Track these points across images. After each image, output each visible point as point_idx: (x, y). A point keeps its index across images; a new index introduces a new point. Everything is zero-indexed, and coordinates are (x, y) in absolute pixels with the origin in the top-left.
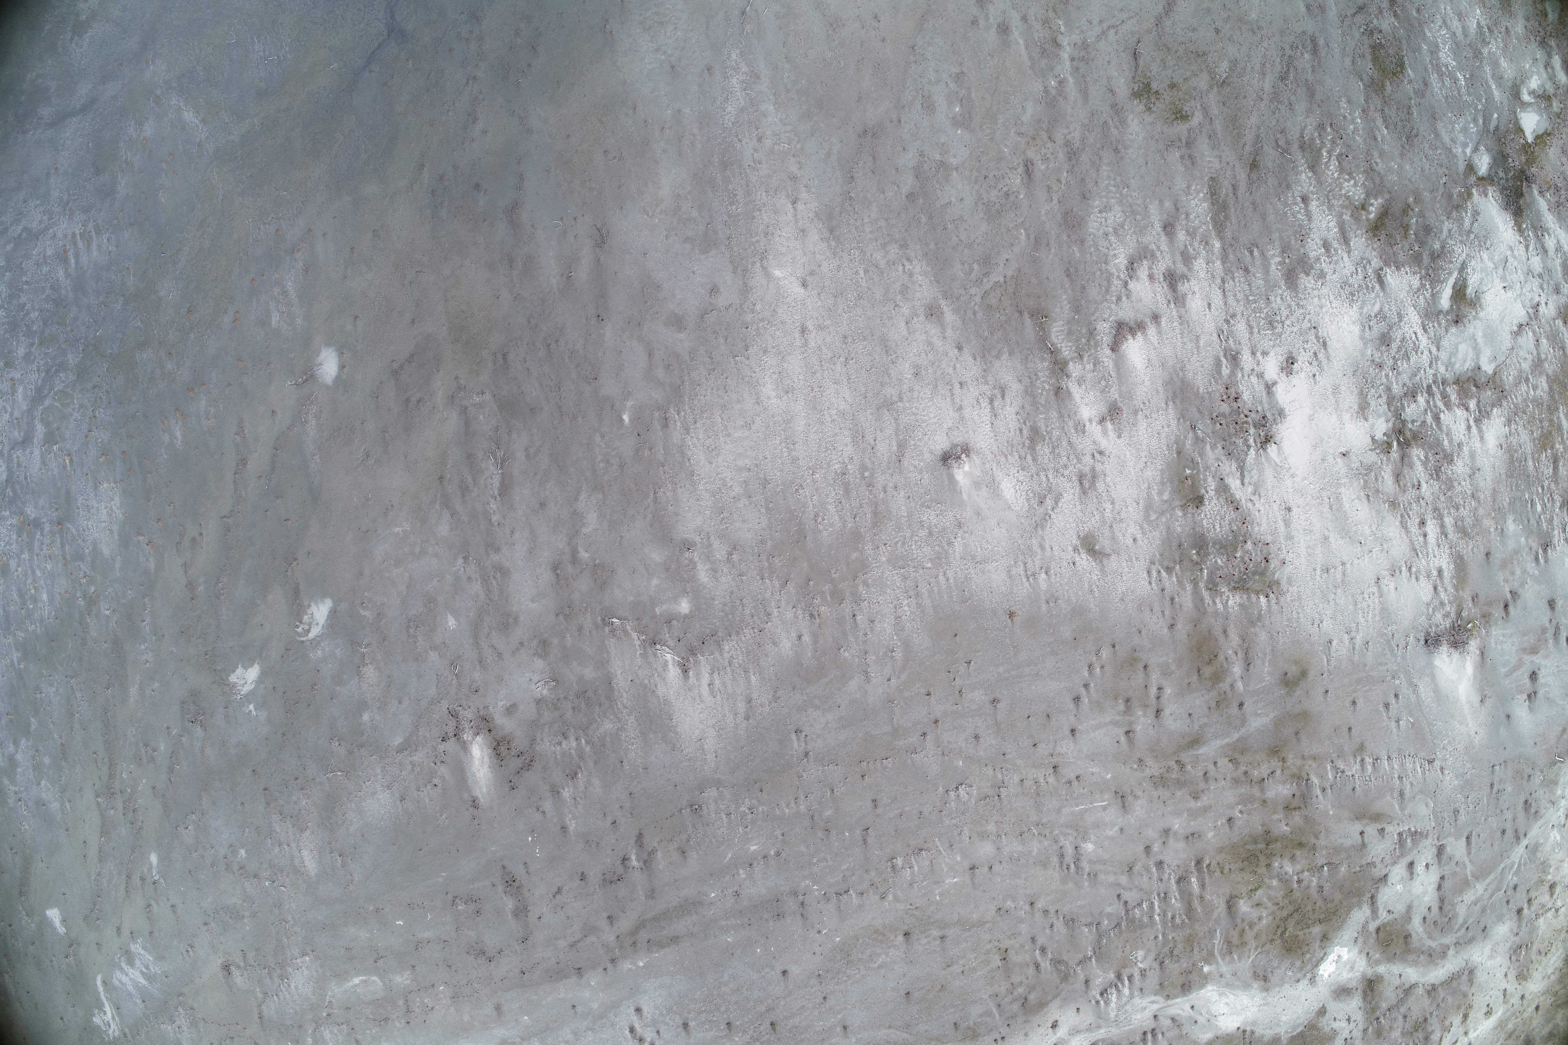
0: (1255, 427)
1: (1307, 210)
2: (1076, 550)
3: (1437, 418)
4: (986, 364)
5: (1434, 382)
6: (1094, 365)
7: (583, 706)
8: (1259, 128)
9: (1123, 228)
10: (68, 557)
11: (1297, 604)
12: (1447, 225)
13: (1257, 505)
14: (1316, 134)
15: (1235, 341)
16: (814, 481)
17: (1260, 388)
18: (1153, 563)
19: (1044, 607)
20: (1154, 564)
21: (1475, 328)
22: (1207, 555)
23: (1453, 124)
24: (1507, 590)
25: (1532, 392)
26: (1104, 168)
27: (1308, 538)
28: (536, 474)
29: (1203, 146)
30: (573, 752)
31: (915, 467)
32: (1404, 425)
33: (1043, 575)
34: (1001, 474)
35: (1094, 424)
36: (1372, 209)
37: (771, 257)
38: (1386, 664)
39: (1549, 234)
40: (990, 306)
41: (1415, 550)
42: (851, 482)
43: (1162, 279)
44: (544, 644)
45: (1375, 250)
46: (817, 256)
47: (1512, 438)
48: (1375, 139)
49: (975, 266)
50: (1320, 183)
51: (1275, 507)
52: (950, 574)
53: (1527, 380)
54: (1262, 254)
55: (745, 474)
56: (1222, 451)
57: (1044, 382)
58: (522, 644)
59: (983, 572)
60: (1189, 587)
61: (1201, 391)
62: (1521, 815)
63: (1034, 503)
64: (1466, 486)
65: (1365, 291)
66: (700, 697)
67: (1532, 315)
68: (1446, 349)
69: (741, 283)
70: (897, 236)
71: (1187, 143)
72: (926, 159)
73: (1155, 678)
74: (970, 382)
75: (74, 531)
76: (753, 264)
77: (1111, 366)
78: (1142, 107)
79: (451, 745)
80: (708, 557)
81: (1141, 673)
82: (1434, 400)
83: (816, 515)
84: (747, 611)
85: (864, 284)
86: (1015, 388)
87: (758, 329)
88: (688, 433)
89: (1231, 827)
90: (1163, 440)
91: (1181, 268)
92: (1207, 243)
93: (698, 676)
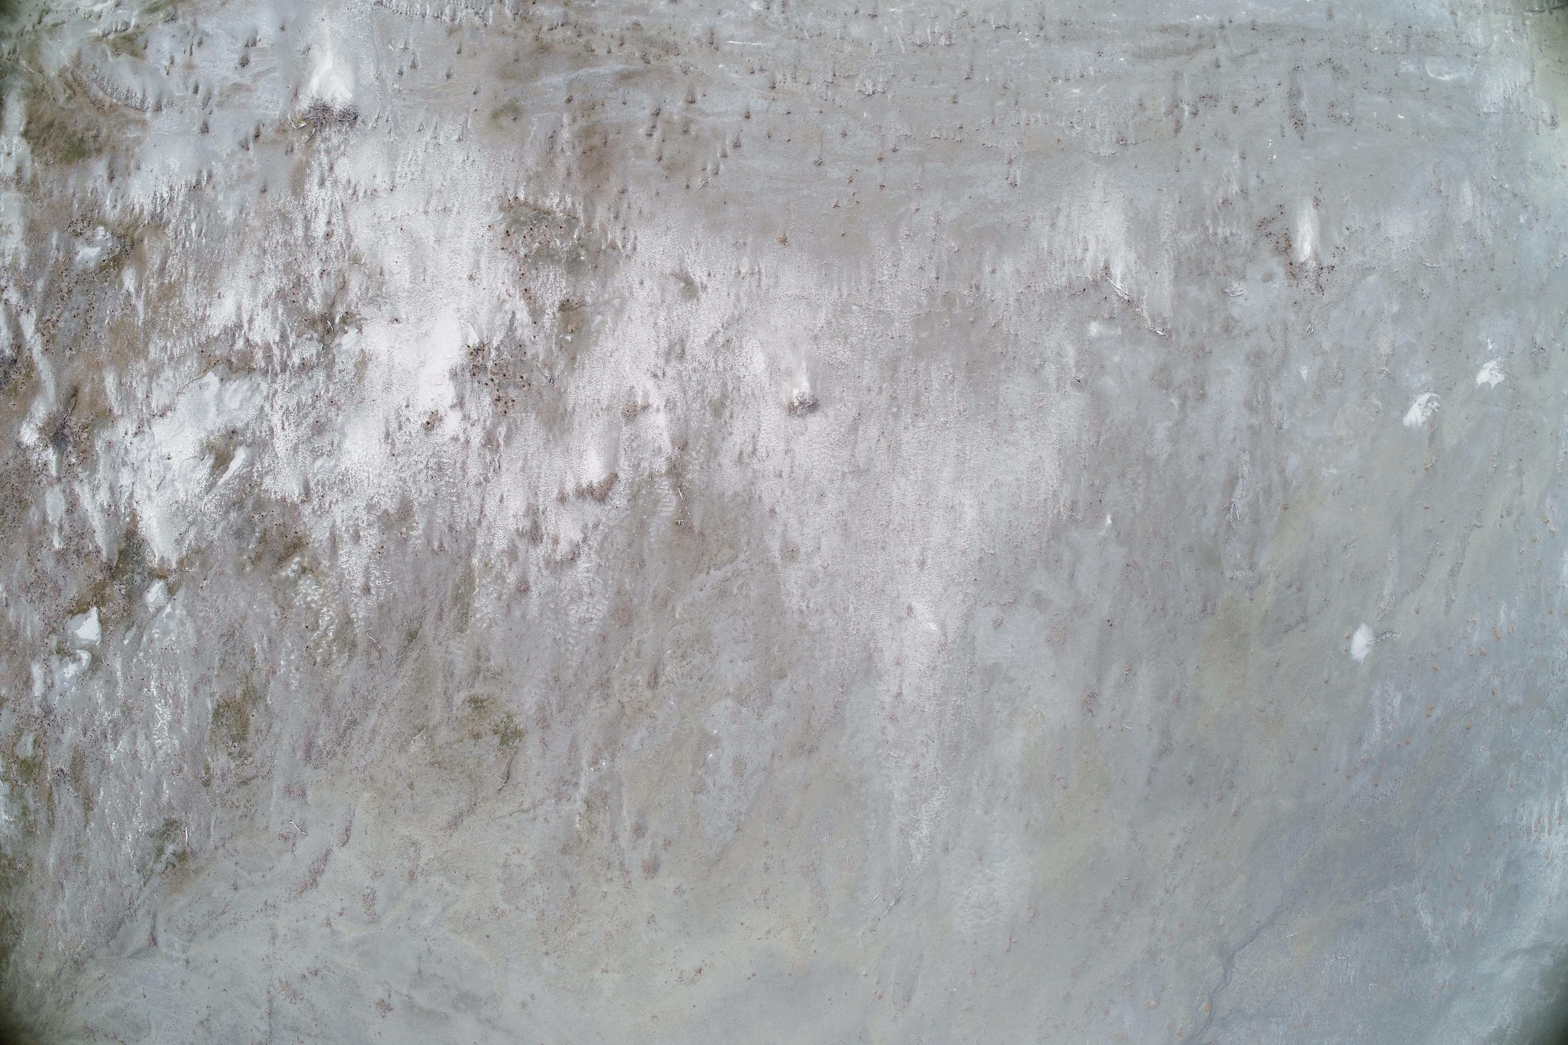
3: (284, 337)
4: (750, 490)
5: (276, 375)
11: (486, 184)
17: (471, 406)
18: (628, 257)
20: (627, 255)
23: (178, 641)
35: (655, 406)
41: (344, 210)
43: (545, 537)
47: (205, 302)
48: (270, 641)
51: (485, 283)
54: (429, 542)
60: (596, 225)
61: (534, 416)
66: (1098, 241)
67: (146, 424)
73: (652, 146)
82: (282, 357)
90: (587, 374)
91: (522, 545)
93: (1096, 260)
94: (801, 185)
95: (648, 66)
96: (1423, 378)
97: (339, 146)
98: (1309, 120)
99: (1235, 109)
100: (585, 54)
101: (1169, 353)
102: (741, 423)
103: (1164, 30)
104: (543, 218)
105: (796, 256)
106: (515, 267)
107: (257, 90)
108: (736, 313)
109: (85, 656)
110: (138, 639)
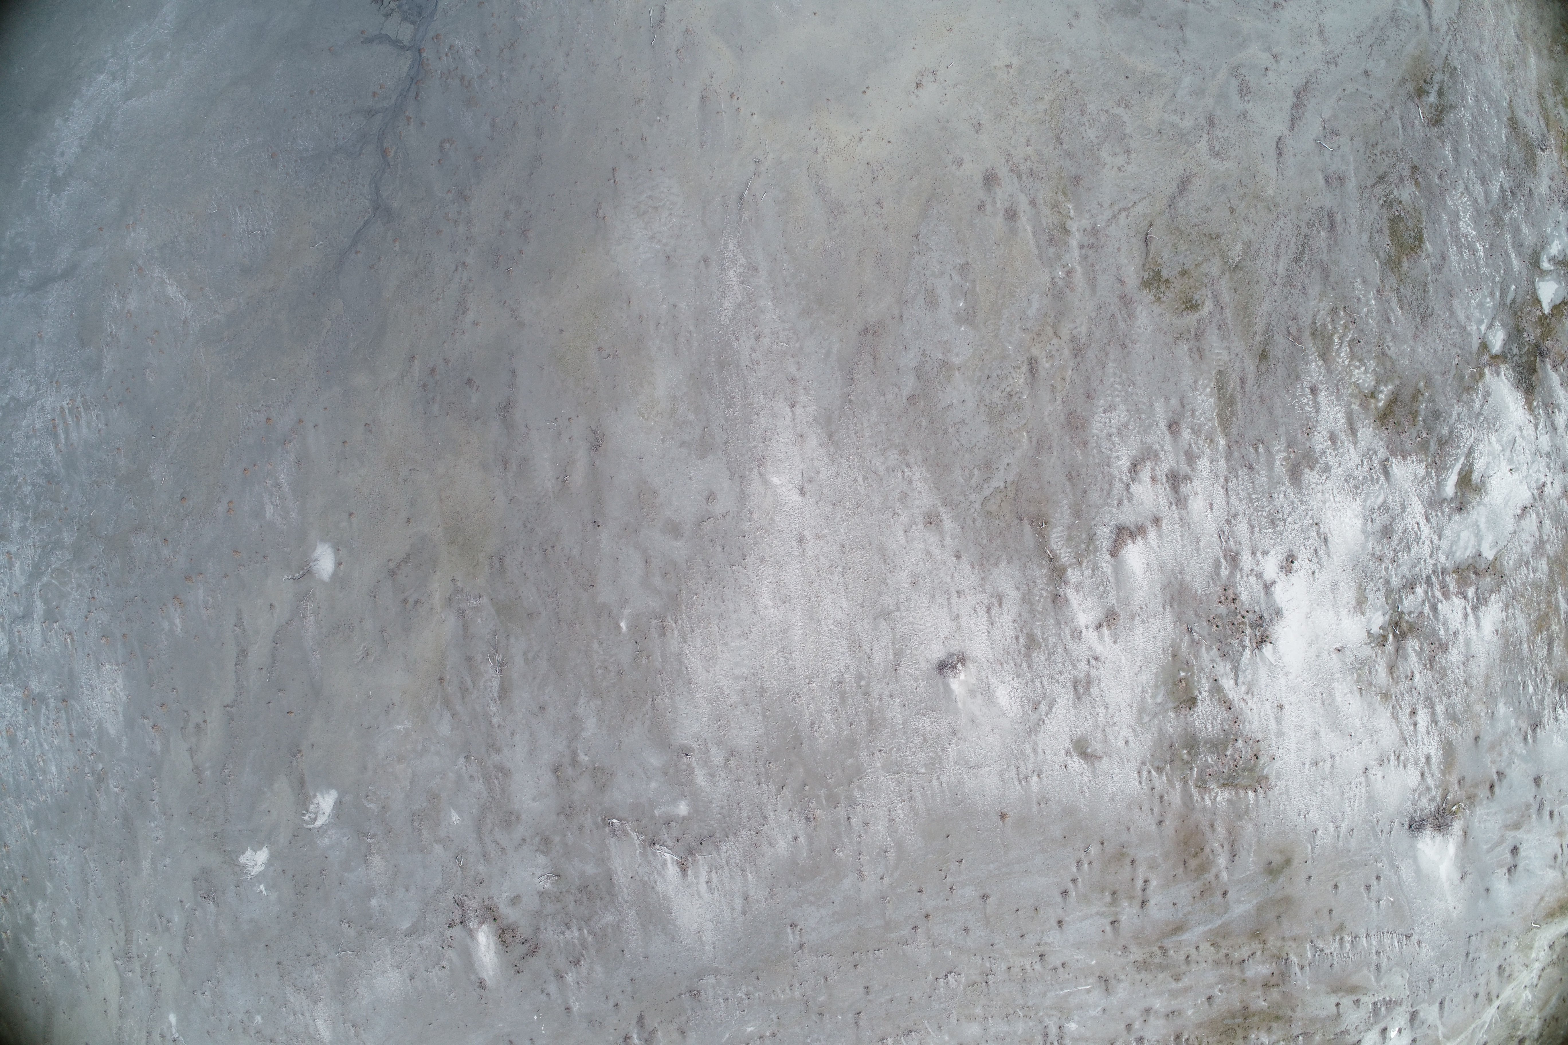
0: (1251, 627)
1: (1315, 401)
2: (1068, 753)
3: (1434, 609)
5: (1434, 572)
6: (1093, 571)
7: (585, 899)
8: (1270, 315)
9: (1127, 428)
10: (74, 733)
11: (1285, 797)
12: (1457, 409)
13: (1249, 704)
14: (1329, 319)
15: (1235, 542)
16: (811, 690)
17: (1257, 587)
18: (1143, 763)
19: (1035, 808)
21: (1478, 514)
22: (1197, 754)
23: (1468, 299)
24: (1494, 771)
25: (1531, 575)
26: (1110, 364)
27: (1298, 734)
28: (534, 678)
29: (1212, 337)
30: (576, 941)
31: (911, 676)
32: (1400, 618)
33: (1035, 778)
34: (996, 682)
35: (1091, 630)
36: (1381, 396)
37: (768, 464)
38: (1369, 848)
39: (1560, 410)
40: (989, 513)
41: (1404, 739)
42: (848, 691)
43: (1164, 480)
44: (546, 841)
45: (1382, 440)
46: (816, 462)
47: (1508, 623)
48: (1389, 321)
49: (976, 471)
50: (1329, 371)
51: (1268, 705)
52: (944, 779)
53: (1527, 563)
54: (1268, 450)
55: (742, 683)
56: (1217, 653)
57: (1042, 589)
58: (524, 840)
59: (976, 777)
60: (1178, 785)
63: (1028, 709)
64: (1460, 674)
65: (1369, 483)
67: (1537, 497)
68: (1448, 537)
69: (738, 490)
70: (897, 441)
71: (1196, 335)
72: (928, 358)
73: (1142, 871)
74: (967, 590)
75: (79, 708)
76: (751, 470)
77: (1109, 571)
78: (1151, 297)
79: (457, 931)
80: (706, 763)
81: (1128, 868)
82: (1432, 590)
83: (813, 723)
84: (744, 814)
85: (862, 491)
86: (1013, 596)
87: (755, 538)
88: (685, 642)
89: (1210, 1005)
90: (1159, 644)
91: (1184, 468)
92: (1211, 441)
100: (1219, 940)
102: (1007, 634)
108: (1034, 737)
109: (1546, 265)
110: (1504, 293)
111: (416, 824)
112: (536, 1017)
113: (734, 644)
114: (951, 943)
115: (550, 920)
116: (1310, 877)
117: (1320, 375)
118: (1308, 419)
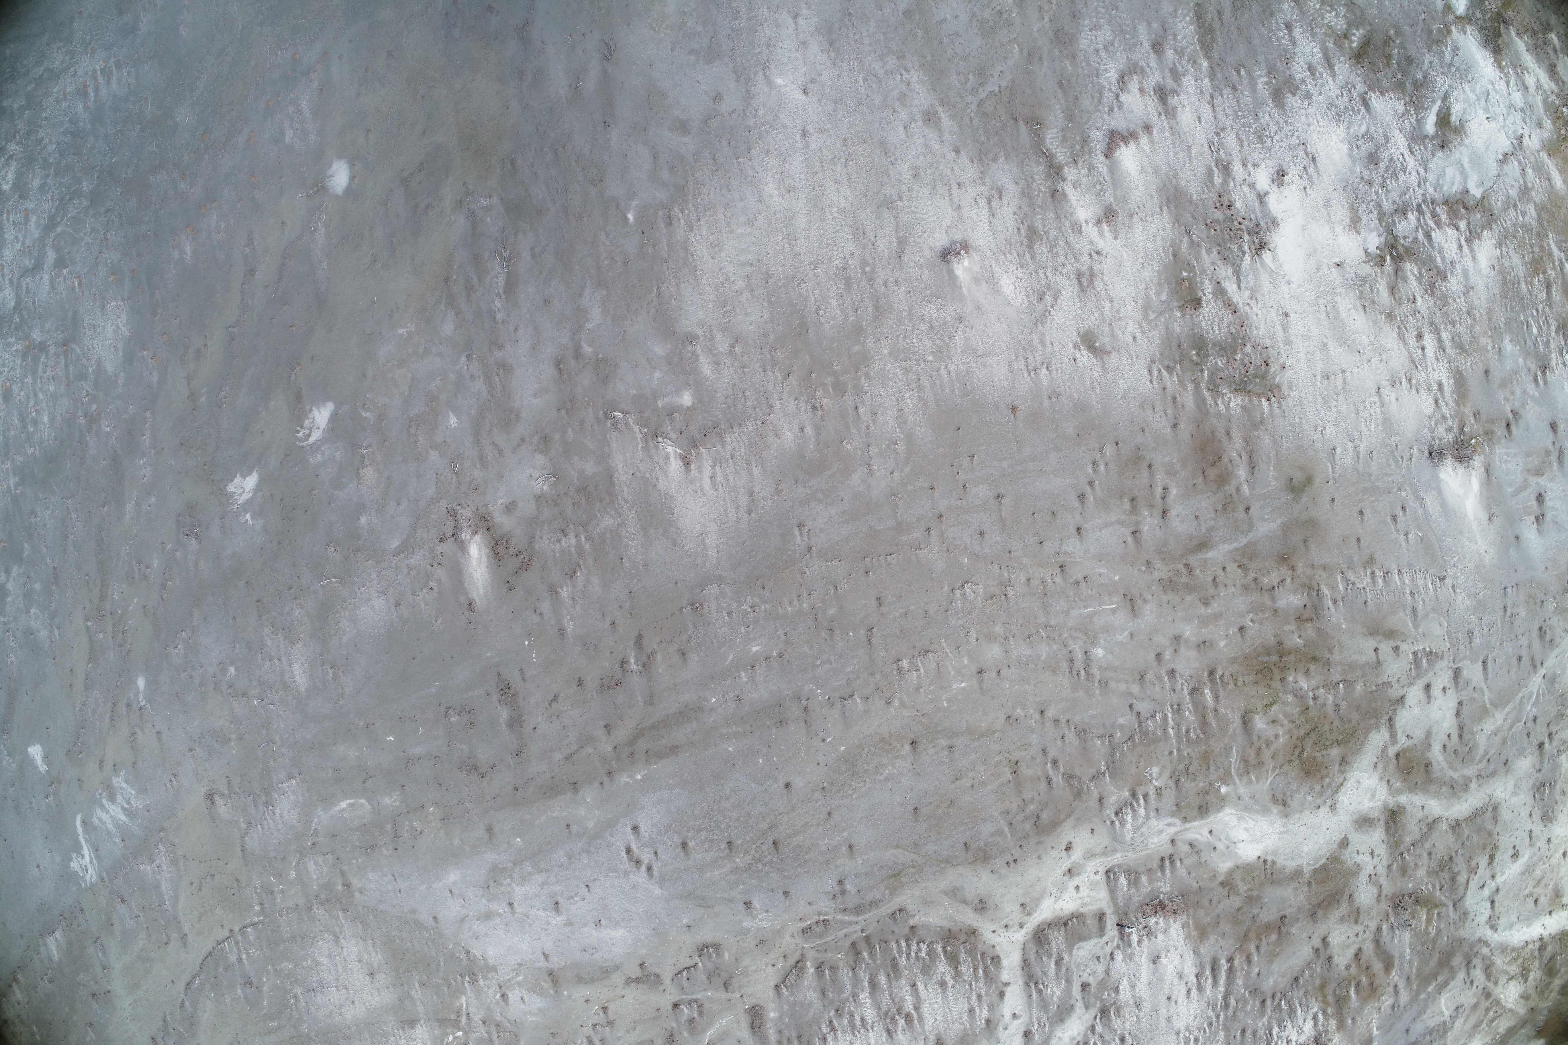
0: (1249, 234)
1: (1290, 35)
2: (1076, 346)
3: (1428, 236)
4: (983, 166)
5: (1424, 201)
6: (1089, 170)
7: (583, 502)
9: (1112, 45)
10: (72, 377)
11: (1299, 409)
12: (1428, 58)
13: (1254, 309)
15: (1225, 153)
16: (816, 276)
17: (1252, 197)
18: (1153, 362)
19: (1046, 403)
20: (1155, 363)
21: (1461, 153)
22: (1207, 356)
24: (1508, 409)
25: (1521, 218)
27: (1307, 344)
28: (540, 272)
30: (573, 549)
32: (1396, 241)
33: (1044, 371)
34: (1000, 271)
35: (1091, 225)
36: (1353, 38)
37: (773, 67)
38: (1391, 475)
40: (985, 114)
41: (1414, 362)
43: (1152, 93)
44: (546, 440)
46: (818, 66)
47: (1504, 260)
49: (971, 77)
50: (1302, 12)
51: (1273, 312)
52: (952, 367)
54: (1249, 74)
55: (747, 269)
57: (1040, 184)
58: (523, 440)
59: (985, 366)
60: (1190, 387)
61: (1194, 197)
62: (1536, 642)
63: (1034, 299)
66: (702, 490)
67: (1516, 146)
68: (1433, 171)
70: (895, 48)
73: (1160, 478)
74: (967, 183)
75: (79, 351)
76: (756, 73)
77: (1105, 172)
79: (448, 546)
80: (711, 350)
81: (1145, 473)
82: (1424, 218)
83: (818, 309)
84: (750, 403)
85: (863, 91)
86: (1012, 189)
87: (760, 133)
88: (692, 230)
89: (1242, 637)
90: (1159, 243)
91: (1170, 83)
92: (1195, 62)
93: (700, 469)
94: (1011, 471)
95: (1184, 562)
96: (319, 456)
97: (1436, 425)
98: (495, 697)
99: (580, 683)
100: (1245, 561)
101: (603, 397)
103: (674, 750)
104: (1239, 385)
105: (999, 397)
106: (1251, 332)
107: (1522, 472)
108: (1040, 328)
111: (412, 430)
112: (527, 643)
113: (739, 231)
114: (966, 548)
115: (546, 527)
116: (1333, 500)
117: (1293, 14)
118: (1285, 50)
